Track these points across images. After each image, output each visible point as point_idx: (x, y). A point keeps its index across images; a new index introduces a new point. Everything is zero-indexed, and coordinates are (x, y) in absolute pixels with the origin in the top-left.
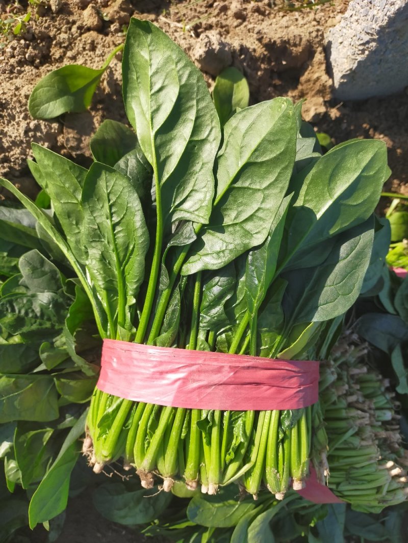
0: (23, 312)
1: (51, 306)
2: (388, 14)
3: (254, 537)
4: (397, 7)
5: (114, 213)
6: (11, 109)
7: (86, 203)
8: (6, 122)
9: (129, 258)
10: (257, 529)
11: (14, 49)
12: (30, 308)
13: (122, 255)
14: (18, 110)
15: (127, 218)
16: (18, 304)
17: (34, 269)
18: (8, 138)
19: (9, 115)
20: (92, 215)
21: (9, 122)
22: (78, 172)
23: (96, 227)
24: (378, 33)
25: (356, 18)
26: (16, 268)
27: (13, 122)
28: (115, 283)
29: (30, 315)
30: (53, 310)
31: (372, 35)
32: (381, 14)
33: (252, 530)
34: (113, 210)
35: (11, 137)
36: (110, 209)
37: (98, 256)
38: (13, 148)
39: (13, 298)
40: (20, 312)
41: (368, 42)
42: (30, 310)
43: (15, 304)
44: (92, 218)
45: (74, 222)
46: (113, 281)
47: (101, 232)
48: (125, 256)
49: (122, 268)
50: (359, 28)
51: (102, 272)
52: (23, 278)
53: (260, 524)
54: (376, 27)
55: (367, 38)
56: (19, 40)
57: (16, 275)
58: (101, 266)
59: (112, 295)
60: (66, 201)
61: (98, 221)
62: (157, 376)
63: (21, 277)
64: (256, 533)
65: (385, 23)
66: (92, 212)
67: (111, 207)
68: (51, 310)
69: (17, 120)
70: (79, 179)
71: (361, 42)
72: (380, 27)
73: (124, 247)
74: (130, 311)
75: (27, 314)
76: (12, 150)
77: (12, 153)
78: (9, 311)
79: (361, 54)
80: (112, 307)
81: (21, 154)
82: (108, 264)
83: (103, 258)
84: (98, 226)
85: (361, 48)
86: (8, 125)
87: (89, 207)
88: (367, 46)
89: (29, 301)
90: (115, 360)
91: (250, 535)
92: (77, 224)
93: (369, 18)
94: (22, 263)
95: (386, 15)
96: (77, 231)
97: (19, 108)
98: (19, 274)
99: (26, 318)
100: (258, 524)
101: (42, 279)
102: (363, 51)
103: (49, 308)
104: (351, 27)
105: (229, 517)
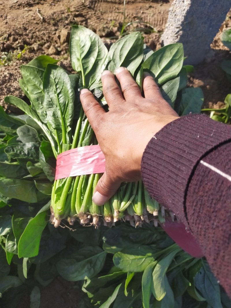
0: (18, 152)
1: (33, 148)
2: (183, 15)
3: (157, 279)
4: (186, 10)
5: (58, 88)
6: (15, 76)
7: (45, 89)
8: (12, 81)
9: (67, 109)
10: (158, 273)
11: (17, 63)
12: (22, 150)
13: (63, 109)
14: (18, 76)
15: (64, 88)
16: (16, 148)
17: (24, 133)
18: (13, 87)
19: (14, 78)
20: (48, 94)
21: (14, 81)
22: (41, 74)
23: (50, 100)
24: (182, 25)
25: (171, 24)
26: (16, 134)
27: (15, 81)
28: (60, 126)
29: (22, 153)
30: (34, 150)
31: (179, 28)
32: (181, 17)
33: (155, 273)
34: (57, 87)
35: (14, 86)
36: (56, 87)
37: (52, 114)
38: (16, 91)
39: (14, 146)
40: (17, 152)
41: (178, 32)
42: (22, 151)
43: (14, 148)
44: (48, 96)
45: (40, 103)
46: (60, 125)
47: (52, 102)
48: (64, 109)
49: (63, 116)
50: (173, 27)
51: (54, 121)
52: (19, 137)
53: (159, 269)
54: (180, 23)
55: (177, 30)
56: (20, 60)
57: (15, 136)
58: (53, 118)
59: (59, 132)
60: (36, 93)
61: (51, 97)
62: (83, 161)
63: (18, 137)
64: (158, 276)
65: (183, 19)
66: (48, 93)
67: (56, 85)
68: (33, 151)
69: (18, 80)
70: (41, 78)
71: (175, 33)
72: (182, 22)
73: (63, 104)
74: (68, 136)
75: (20, 153)
76: (15, 92)
77: (15, 93)
78: (12, 151)
79: (177, 39)
80: (60, 138)
81: (19, 93)
82: (57, 118)
83: (54, 115)
84: (51, 100)
85: (176, 35)
86: (13, 82)
87: (47, 91)
88: (178, 33)
89: (21, 147)
90: (62, 162)
91: (154, 278)
92: (42, 103)
93: (176, 21)
94: (18, 130)
95: (183, 16)
96: (42, 107)
97: (19, 75)
98: (17, 136)
99: (20, 154)
100: (158, 269)
101: (28, 137)
102: (177, 37)
103: (32, 149)
104: (170, 30)
105: (139, 266)
